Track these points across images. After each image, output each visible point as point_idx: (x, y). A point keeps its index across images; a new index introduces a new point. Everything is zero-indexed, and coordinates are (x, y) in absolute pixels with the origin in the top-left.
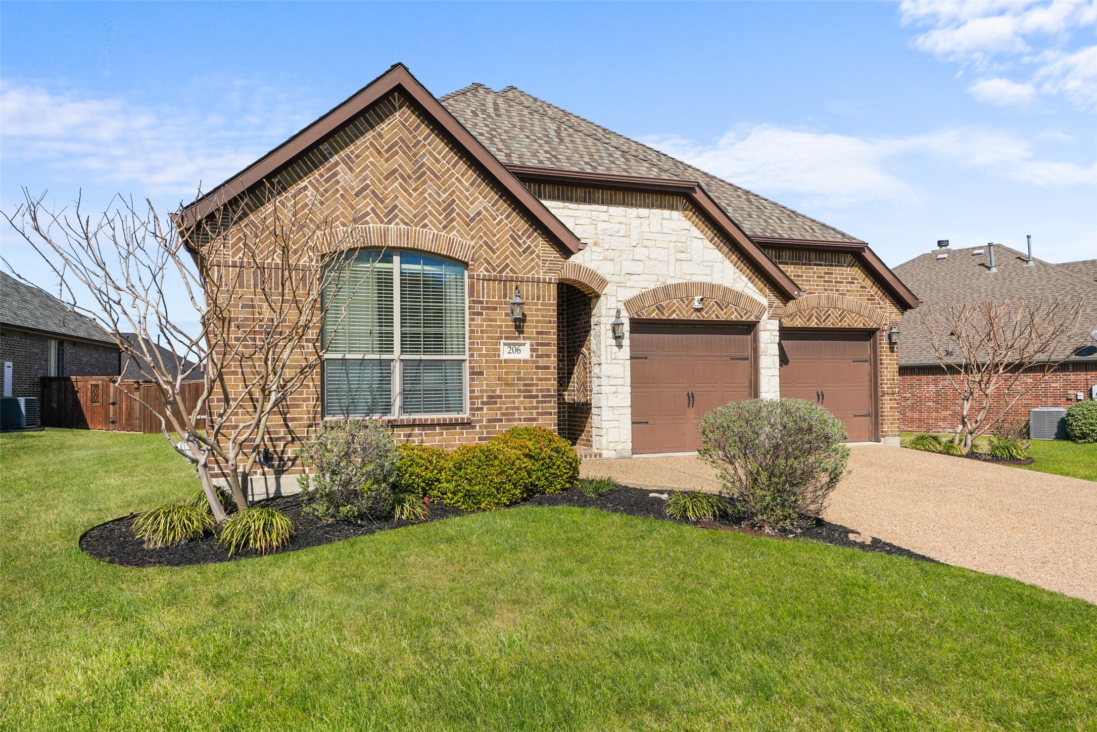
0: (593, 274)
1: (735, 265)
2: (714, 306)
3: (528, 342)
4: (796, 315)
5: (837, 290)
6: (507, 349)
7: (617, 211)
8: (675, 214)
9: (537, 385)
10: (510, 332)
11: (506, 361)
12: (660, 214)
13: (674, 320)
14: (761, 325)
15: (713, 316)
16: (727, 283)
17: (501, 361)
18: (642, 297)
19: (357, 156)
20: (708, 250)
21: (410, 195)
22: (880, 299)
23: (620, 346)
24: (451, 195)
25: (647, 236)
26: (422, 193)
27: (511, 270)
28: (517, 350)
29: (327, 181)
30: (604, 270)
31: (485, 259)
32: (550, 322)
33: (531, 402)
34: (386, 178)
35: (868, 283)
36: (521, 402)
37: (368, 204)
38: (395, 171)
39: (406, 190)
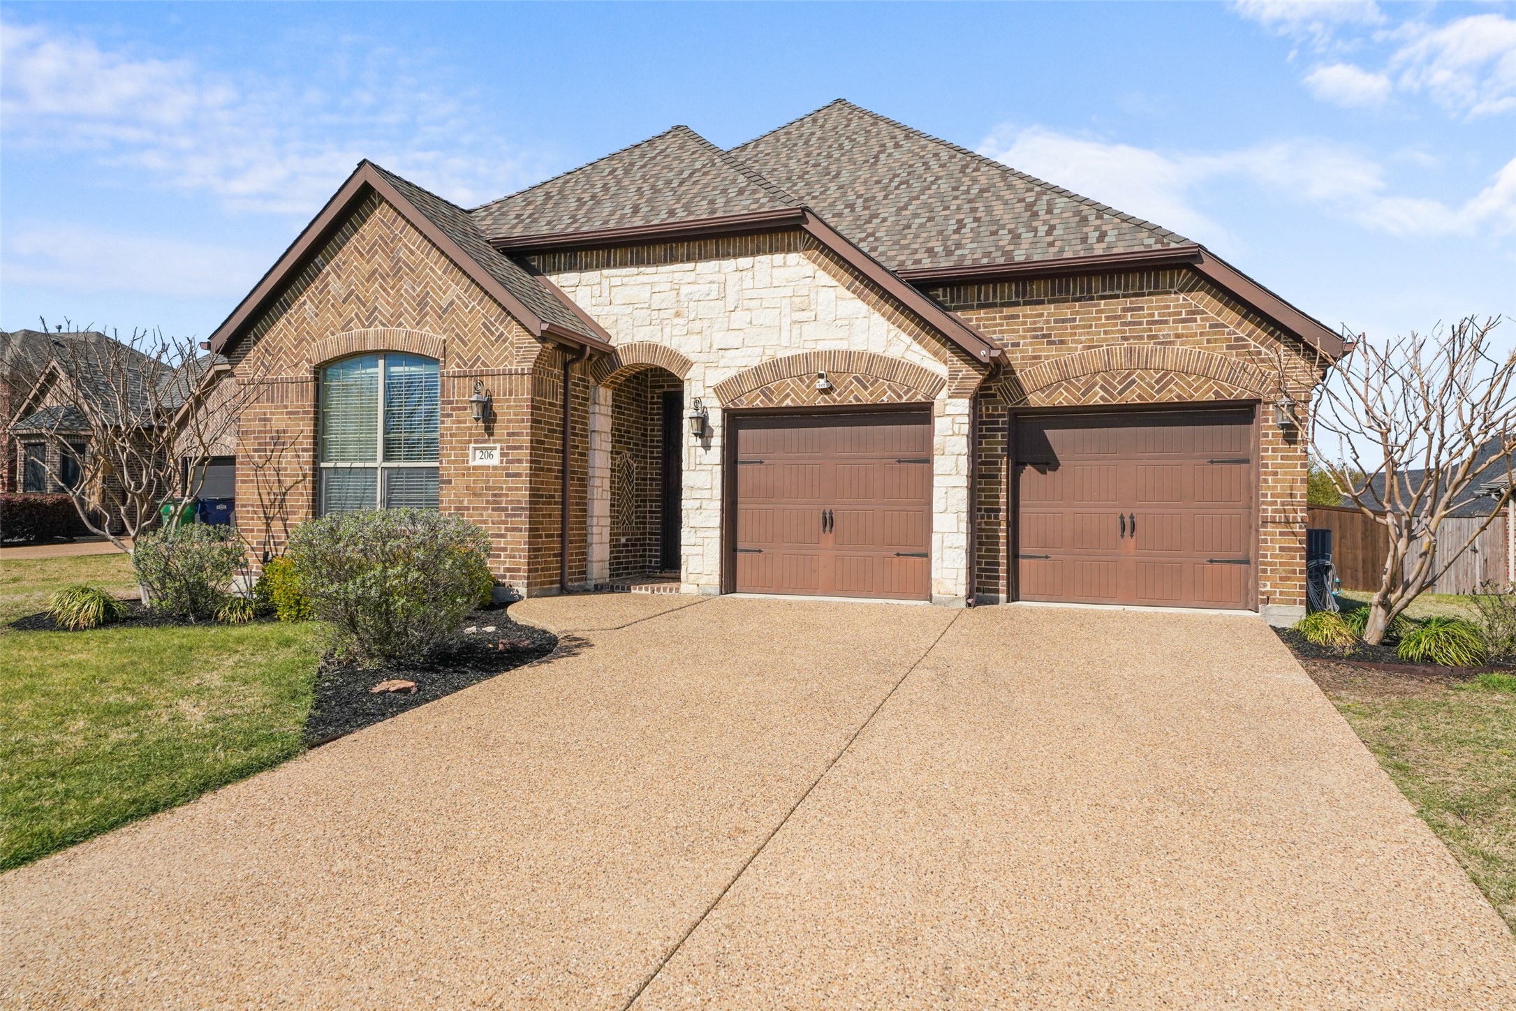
0: (672, 355)
1: (889, 319)
2: (851, 383)
3: (498, 446)
4: (1060, 386)
5: (1151, 337)
6: (478, 453)
7: (708, 268)
8: (793, 258)
9: (507, 495)
10: (479, 435)
11: (475, 468)
12: (769, 261)
13: (786, 408)
14: (937, 409)
15: (851, 398)
16: (876, 348)
17: (469, 468)
18: (739, 379)
19: (344, 263)
20: (844, 303)
21: (388, 294)
22: (1262, 343)
23: (707, 447)
24: (425, 287)
25: (748, 294)
26: (398, 291)
27: (484, 364)
28: (490, 455)
29: (320, 293)
30: (687, 347)
31: (458, 354)
32: (523, 421)
33: (499, 516)
34: (368, 281)
35: (1230, 317)
36: (489, 515)
37: (353, 309)
38: (375, 272)
39: (385, 290)
